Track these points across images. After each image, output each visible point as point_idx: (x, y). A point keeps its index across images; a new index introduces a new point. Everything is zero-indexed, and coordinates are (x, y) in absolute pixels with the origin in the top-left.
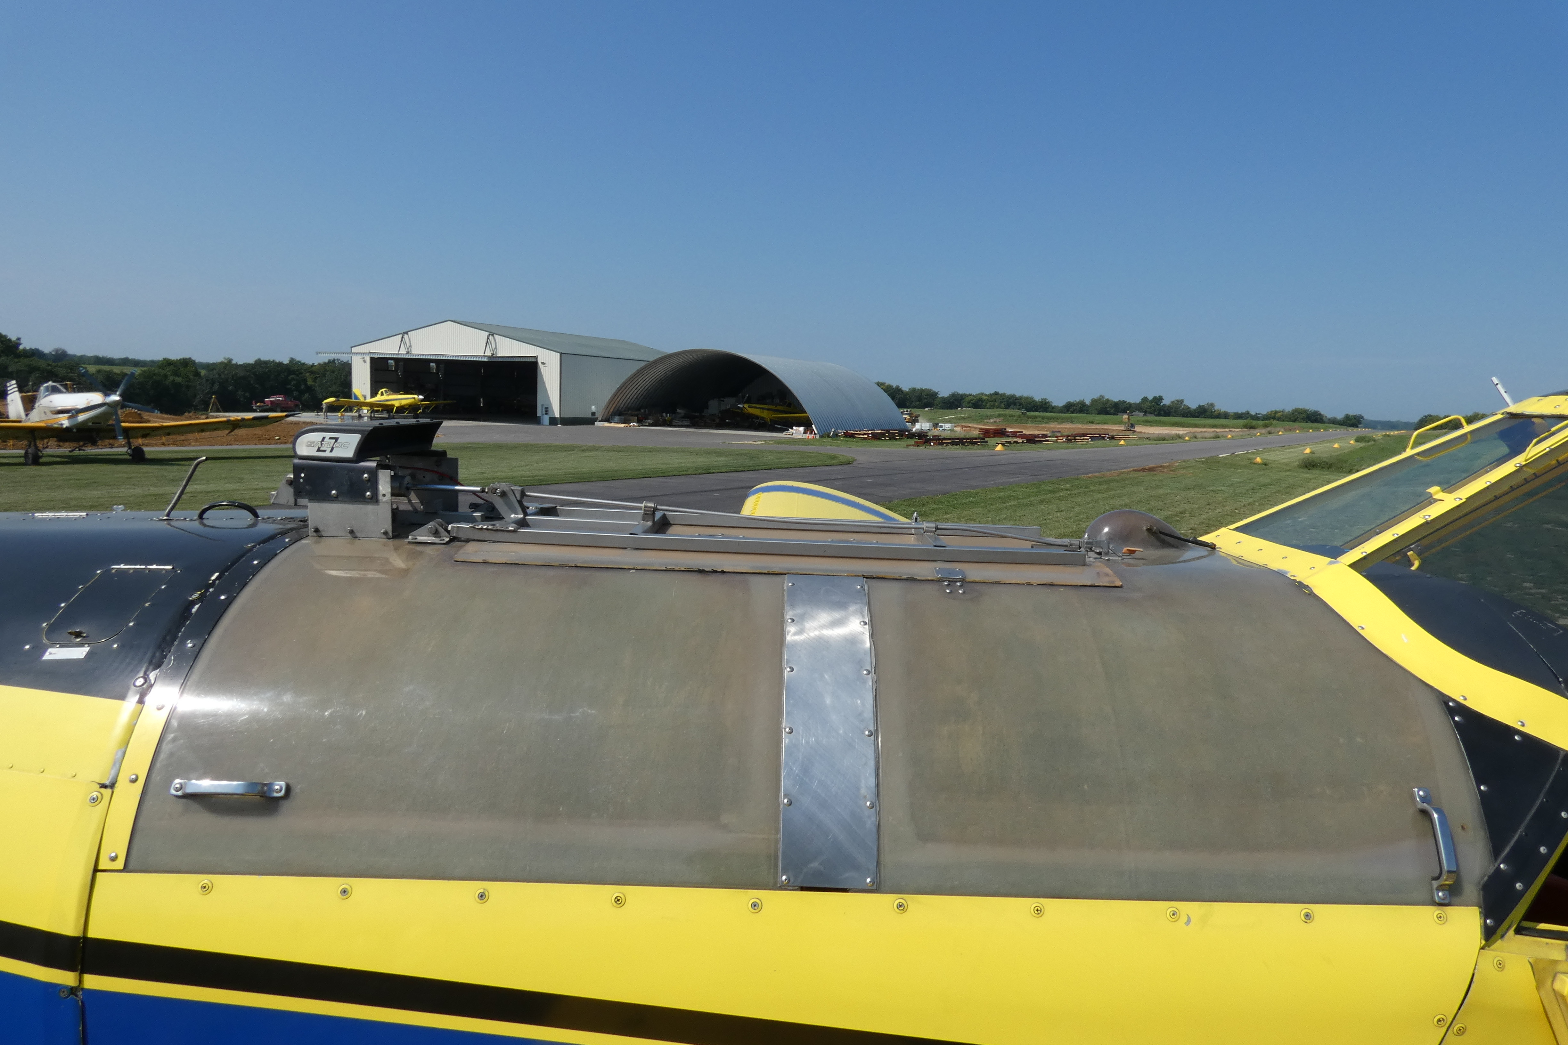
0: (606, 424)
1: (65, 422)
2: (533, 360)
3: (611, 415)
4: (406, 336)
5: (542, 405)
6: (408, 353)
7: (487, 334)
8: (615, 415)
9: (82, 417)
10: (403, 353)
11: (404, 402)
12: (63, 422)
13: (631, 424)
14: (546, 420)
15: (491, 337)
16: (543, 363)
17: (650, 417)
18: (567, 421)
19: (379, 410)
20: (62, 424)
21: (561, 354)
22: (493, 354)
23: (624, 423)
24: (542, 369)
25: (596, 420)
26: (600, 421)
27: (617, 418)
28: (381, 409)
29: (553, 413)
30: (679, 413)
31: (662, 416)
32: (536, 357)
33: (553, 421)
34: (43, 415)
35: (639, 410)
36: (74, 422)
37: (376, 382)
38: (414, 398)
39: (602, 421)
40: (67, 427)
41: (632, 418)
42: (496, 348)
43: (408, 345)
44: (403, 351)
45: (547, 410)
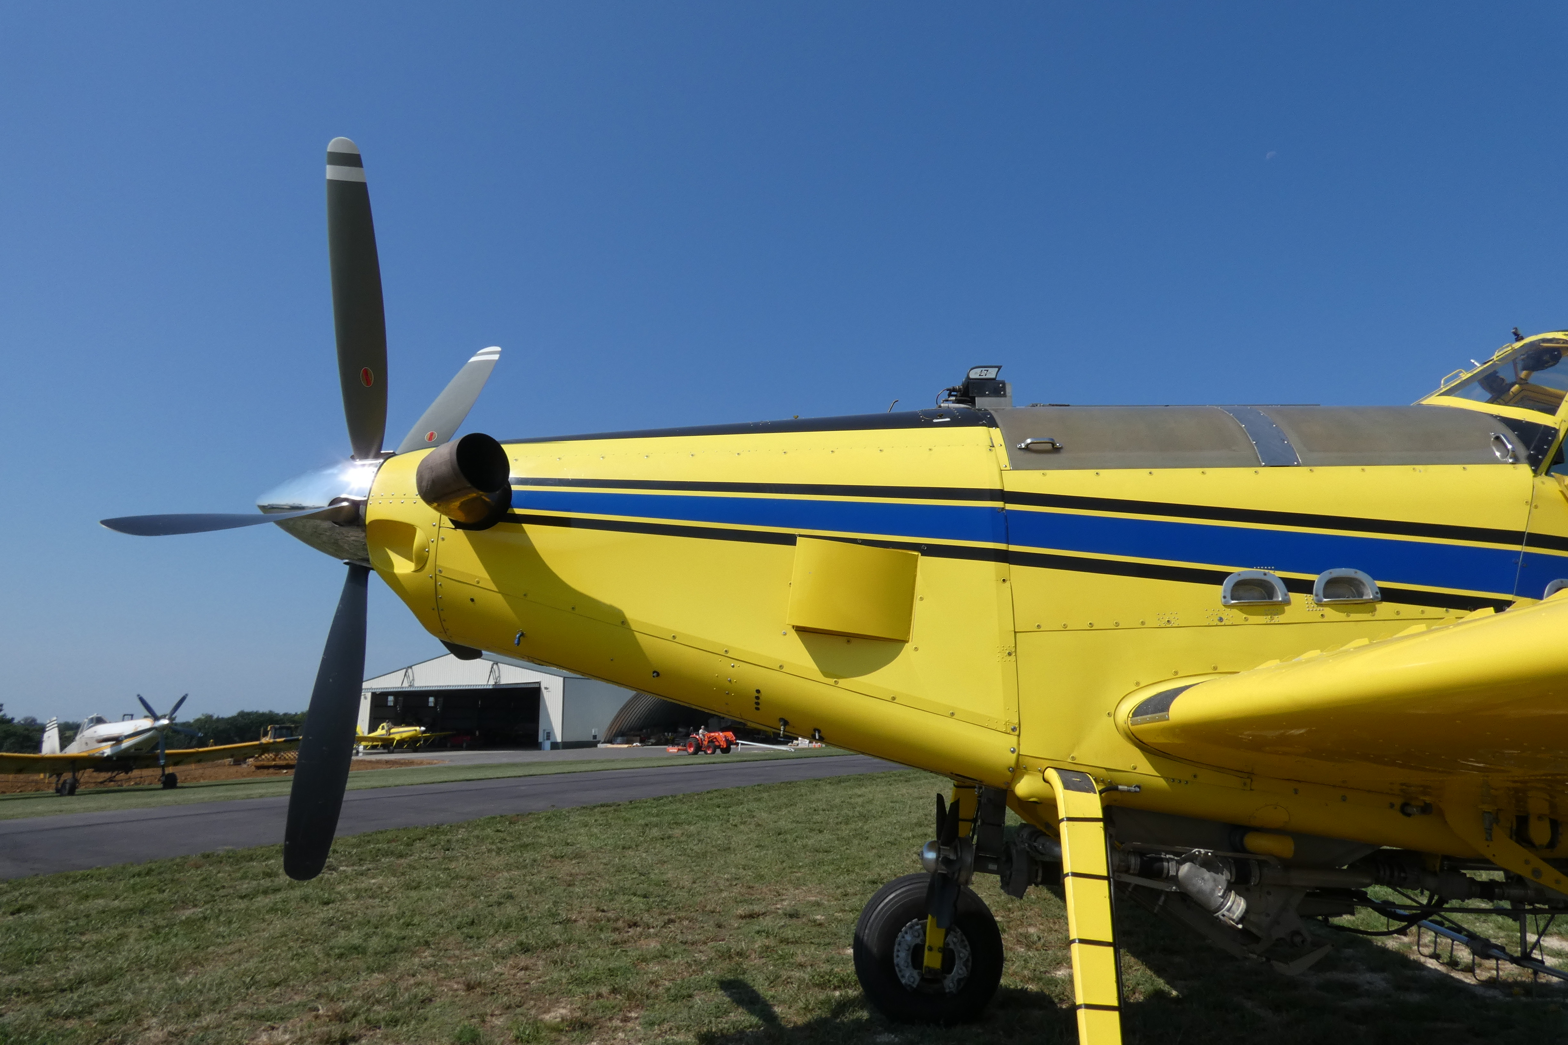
0: (609, 746)
1: (107, 750)
2: (537, 686)
3: (614, 736)
4: (410, 670)
5: (544, 730)
6: (410, 686)
7: (491, 663)
8: (618, 736)
9: (126, 744)
10: (406, 686)
11: (404, 735)
12: (105, 751)
13: (634, 744)
14: (547, 745)
15: (495, 666)
16: (546, 688)
17: (652, 737)
18: (567, 745)
19: (378, 745)
20: (103, 753)
21: (564, 678)
22: (496, 683)
23: (626, 744)
24: (545, 694)
25: (599, 742)
26: (602, 743)
27: (619, 739)
28: (380, 743)
29: (555, 737)
30: (681, 732)
31: (664, 735)
32: (539, 683)
33: (555, 746)
34: (84, 745)
35: (641, 730)
36: (117, 749)
37: (375, 718)
38: (416, 730)
39: (605, 742)
40: (108, 756)
41: (634, 738)
42: (499, 676)
43: (411, 678)
44: (406, 684)
45: (549, 735)
